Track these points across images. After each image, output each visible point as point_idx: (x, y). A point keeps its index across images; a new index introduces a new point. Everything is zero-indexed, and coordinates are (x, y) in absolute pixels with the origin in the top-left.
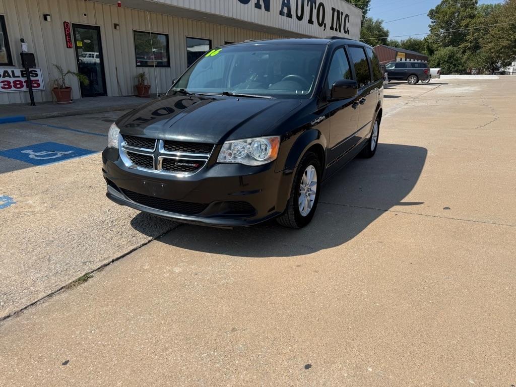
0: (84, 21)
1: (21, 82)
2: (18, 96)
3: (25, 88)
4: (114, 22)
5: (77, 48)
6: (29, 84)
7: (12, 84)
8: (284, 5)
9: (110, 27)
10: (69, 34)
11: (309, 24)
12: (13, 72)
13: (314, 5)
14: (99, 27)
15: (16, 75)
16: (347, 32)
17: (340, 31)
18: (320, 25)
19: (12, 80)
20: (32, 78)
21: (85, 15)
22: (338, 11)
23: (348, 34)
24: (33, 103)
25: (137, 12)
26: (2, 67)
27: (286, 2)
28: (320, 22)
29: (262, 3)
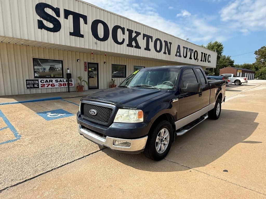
0: (92, 61)
1: (66, 84)
2: (64, 89)
3: (67, 86)
4: (104, 61)
5: (89, 71)
6: (69, 84)
7: (62, 85)
8: (177, 52)
9: (102, 63)
10: (86, 66)
11: (190, 59)
12: (63, 80)
13: (192, 51)
14: (98, 63)
16: (209, 62)
17: (206, 62)
18: (195, 59)
19: (62, 83)
20: (70, 82)
21: (93, 59)
22: (205, 54)
24: (69, 92)
25: (114, 57)
26: (59, 79)
27: (178, 51)
28: (196, 58)
29: (167, 52)
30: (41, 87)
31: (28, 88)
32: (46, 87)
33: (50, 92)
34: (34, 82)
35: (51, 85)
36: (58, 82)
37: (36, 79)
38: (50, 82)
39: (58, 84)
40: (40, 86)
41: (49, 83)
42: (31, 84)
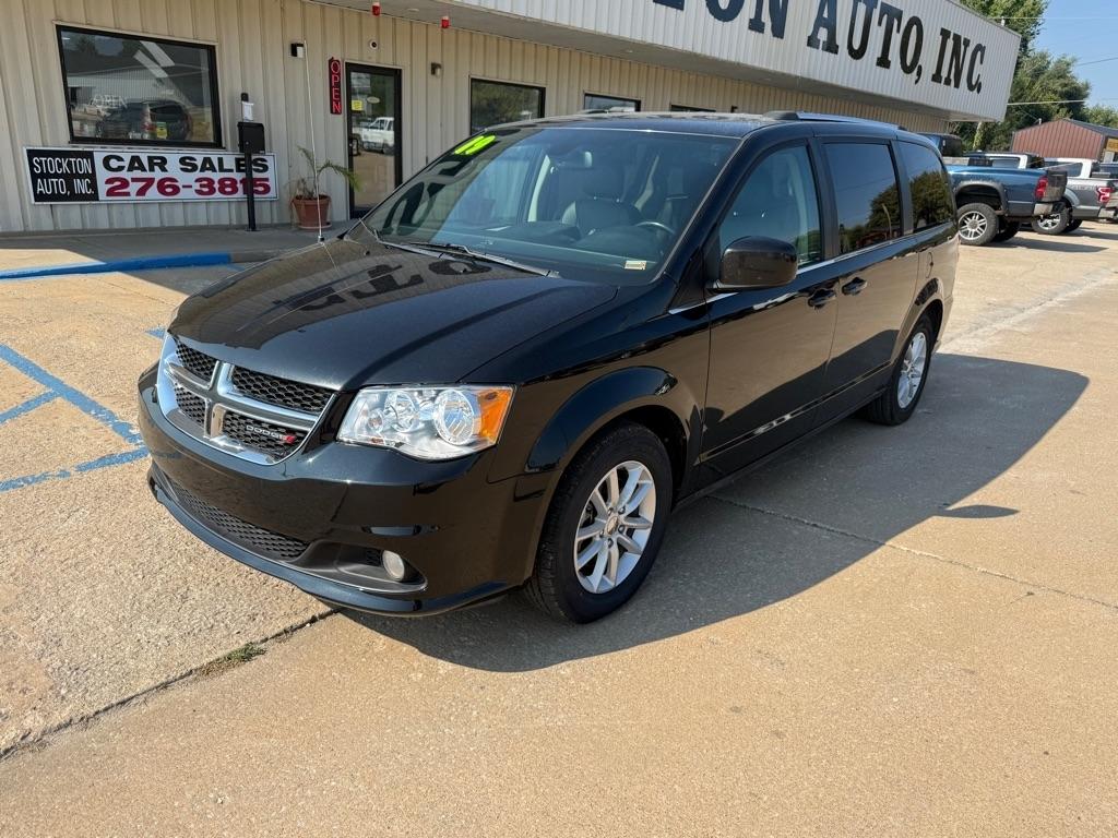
0: (371, 58)
1: (234, 181)
2: (226, 210)
3: (240, 194)
4: (431, 60)
5: (350, 113)
6: (250, 185)
7: (216, 186)
8: (820, 22)
9: (422, 69)
10: (338, 85)
11: (879, 68)
12: (220, 160)
13: (896, 22)
14: (400, 70)
15: (225, 167)
16: (975, 87)
17: (957, 86)
18: (907, 70)
19: (216, 176)
20: (256, 175)
21: (374, 45)
22: (957, 38)
23: (979, 91)
24: (252, 225)
25: (482, 38)
26: (200, 151)
27: (825, 15)
28: (908, 63)
29: (766, 18)
30: (110, 193)
31: (39, 197)
32: (133, 196)
33: (155, 223)
34: (69, 164)
35: (161, 188)
36: (194, 168)
37: (81, 148)
38: (152, 170)
39: (197, 181)
40: (103, 188)
41: (148, 175)
42: (56, 175)
